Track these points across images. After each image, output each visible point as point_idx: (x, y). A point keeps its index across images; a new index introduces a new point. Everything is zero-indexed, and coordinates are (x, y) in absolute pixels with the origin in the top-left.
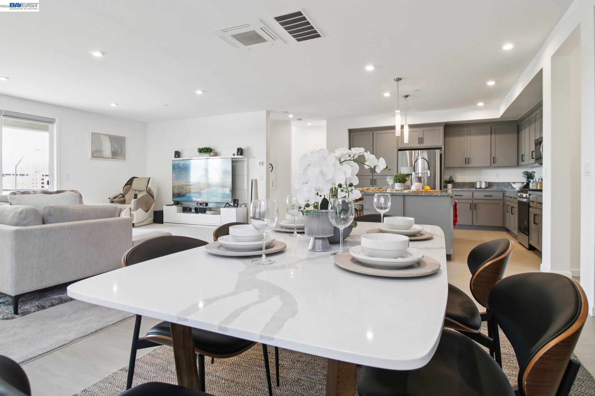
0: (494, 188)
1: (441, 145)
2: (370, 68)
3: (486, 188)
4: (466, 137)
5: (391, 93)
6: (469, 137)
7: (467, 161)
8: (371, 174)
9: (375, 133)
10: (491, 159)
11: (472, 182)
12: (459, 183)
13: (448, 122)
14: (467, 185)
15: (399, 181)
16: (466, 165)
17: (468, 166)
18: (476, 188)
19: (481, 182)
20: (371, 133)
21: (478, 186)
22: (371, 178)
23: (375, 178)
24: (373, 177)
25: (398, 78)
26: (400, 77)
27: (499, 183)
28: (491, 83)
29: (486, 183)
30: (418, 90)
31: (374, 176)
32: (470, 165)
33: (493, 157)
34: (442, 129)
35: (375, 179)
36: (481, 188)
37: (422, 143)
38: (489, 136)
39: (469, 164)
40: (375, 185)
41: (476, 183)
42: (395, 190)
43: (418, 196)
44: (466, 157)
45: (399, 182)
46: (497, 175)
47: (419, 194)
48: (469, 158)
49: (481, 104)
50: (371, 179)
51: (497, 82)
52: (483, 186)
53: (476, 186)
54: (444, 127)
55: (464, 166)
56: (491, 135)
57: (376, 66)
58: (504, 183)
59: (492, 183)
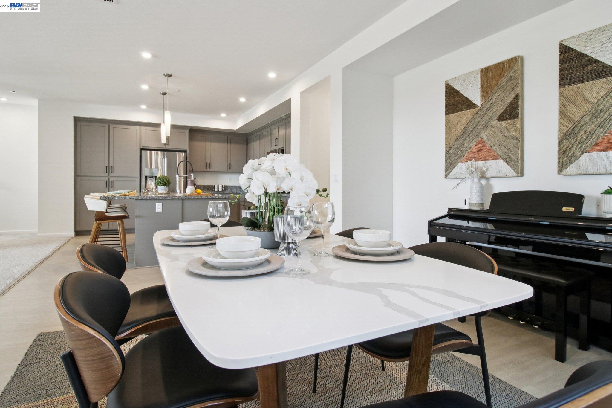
0: (228, 191)
1: (186, 148)
2: (147, 55)
3: (222, 191)
4: (207, 143)
5: (150, 87)
6: (209, 143)
7: (208, 165)
8: (107, 174)
9: (112, 126)
10: (227, 165)
11: (210, 186)
12: (199, 186)
13: (193, 127)
14: (206, 188)
15: (164, 183)
16: (207, 169)
17: (209, 171)
18: (214, 191)
19: (218, 185)
20: (107, 126)
21: (216, 189)
22: (107, 179)
23: (111, 179)
24: (109, 179)
25: (169, 74)
26: (170, 73)
27: (232, 186)
28: (242, 100)
29: (223, 186)
30: (179, 91)
31: (111, 177)
32: (210, 170)
33: (229, 164)
34: (187, 132)
35: (111, 181)
36: (218, 191)
37: (167, 144)
38: (226, 144)
39: (209, 168)
40: (111, 187)
41: (214, 186)
42: (158, 194)
43: (197, 199)
44: (207, 162)
45: (164, 185)
46: (231, 179)
47: (199, 198)
48: (209, 163)
49: (223, 115)
50: (107, 181)
51: (247, 100)
52: (220, 189)
53: (214, 189)
54: (189, 131)
55: (206, 170)
56: (227, 143)
57: (154, 56)
58: (236, 186)
59: (227, 186)
